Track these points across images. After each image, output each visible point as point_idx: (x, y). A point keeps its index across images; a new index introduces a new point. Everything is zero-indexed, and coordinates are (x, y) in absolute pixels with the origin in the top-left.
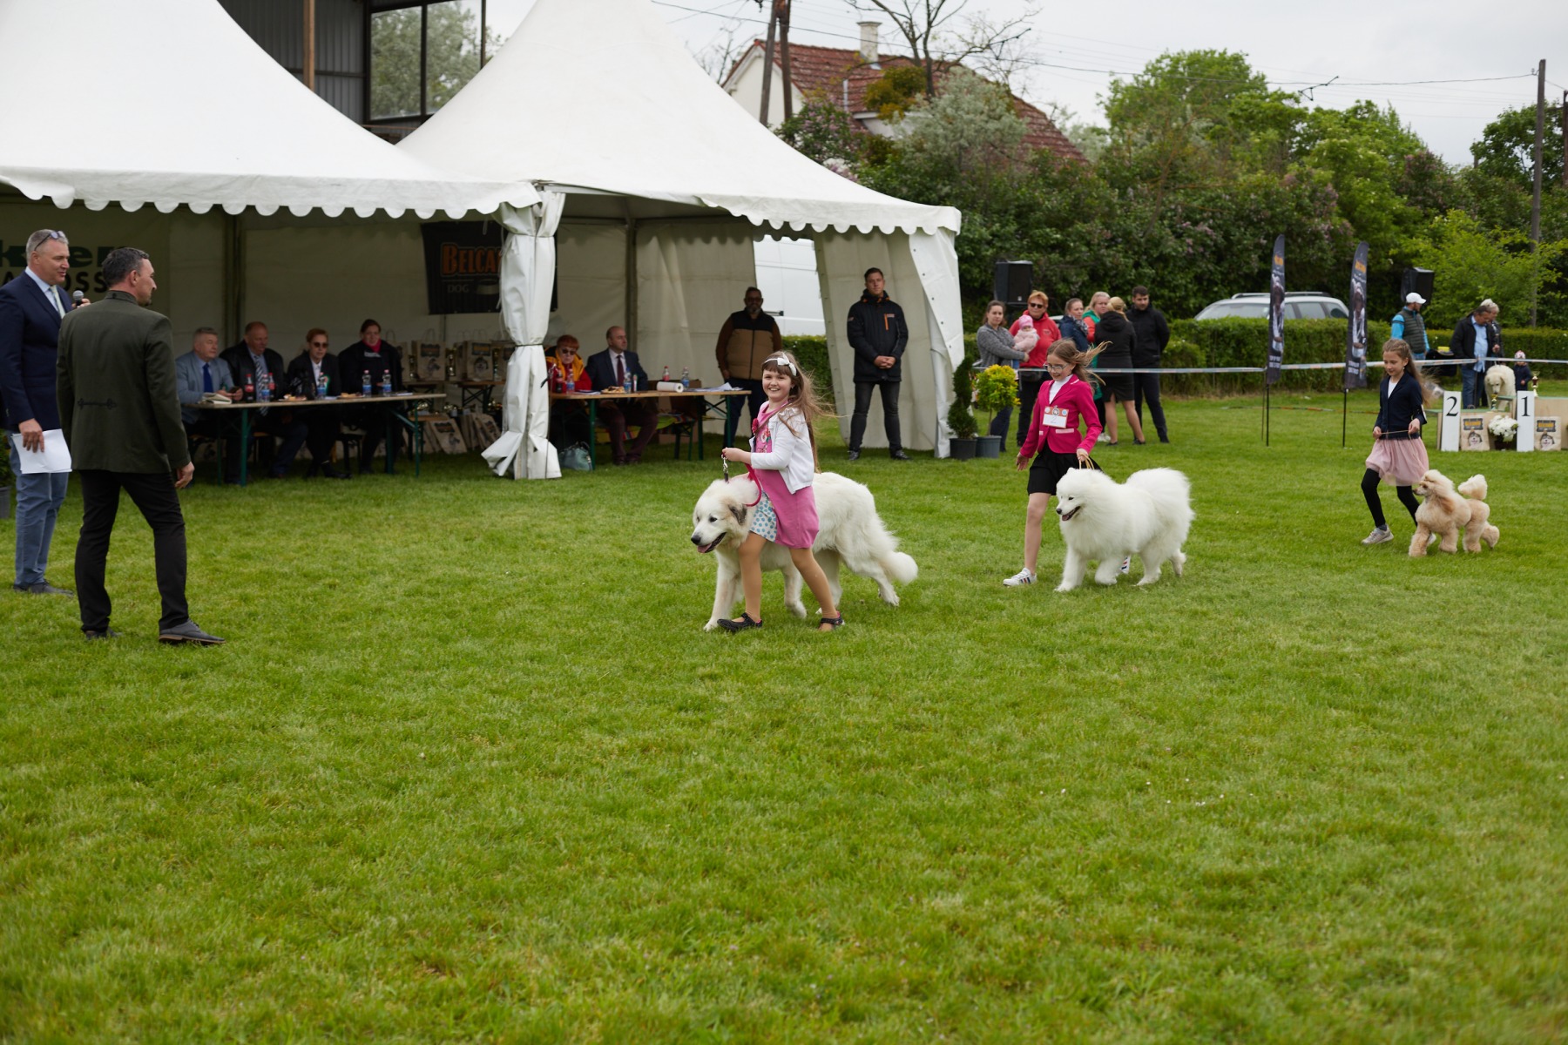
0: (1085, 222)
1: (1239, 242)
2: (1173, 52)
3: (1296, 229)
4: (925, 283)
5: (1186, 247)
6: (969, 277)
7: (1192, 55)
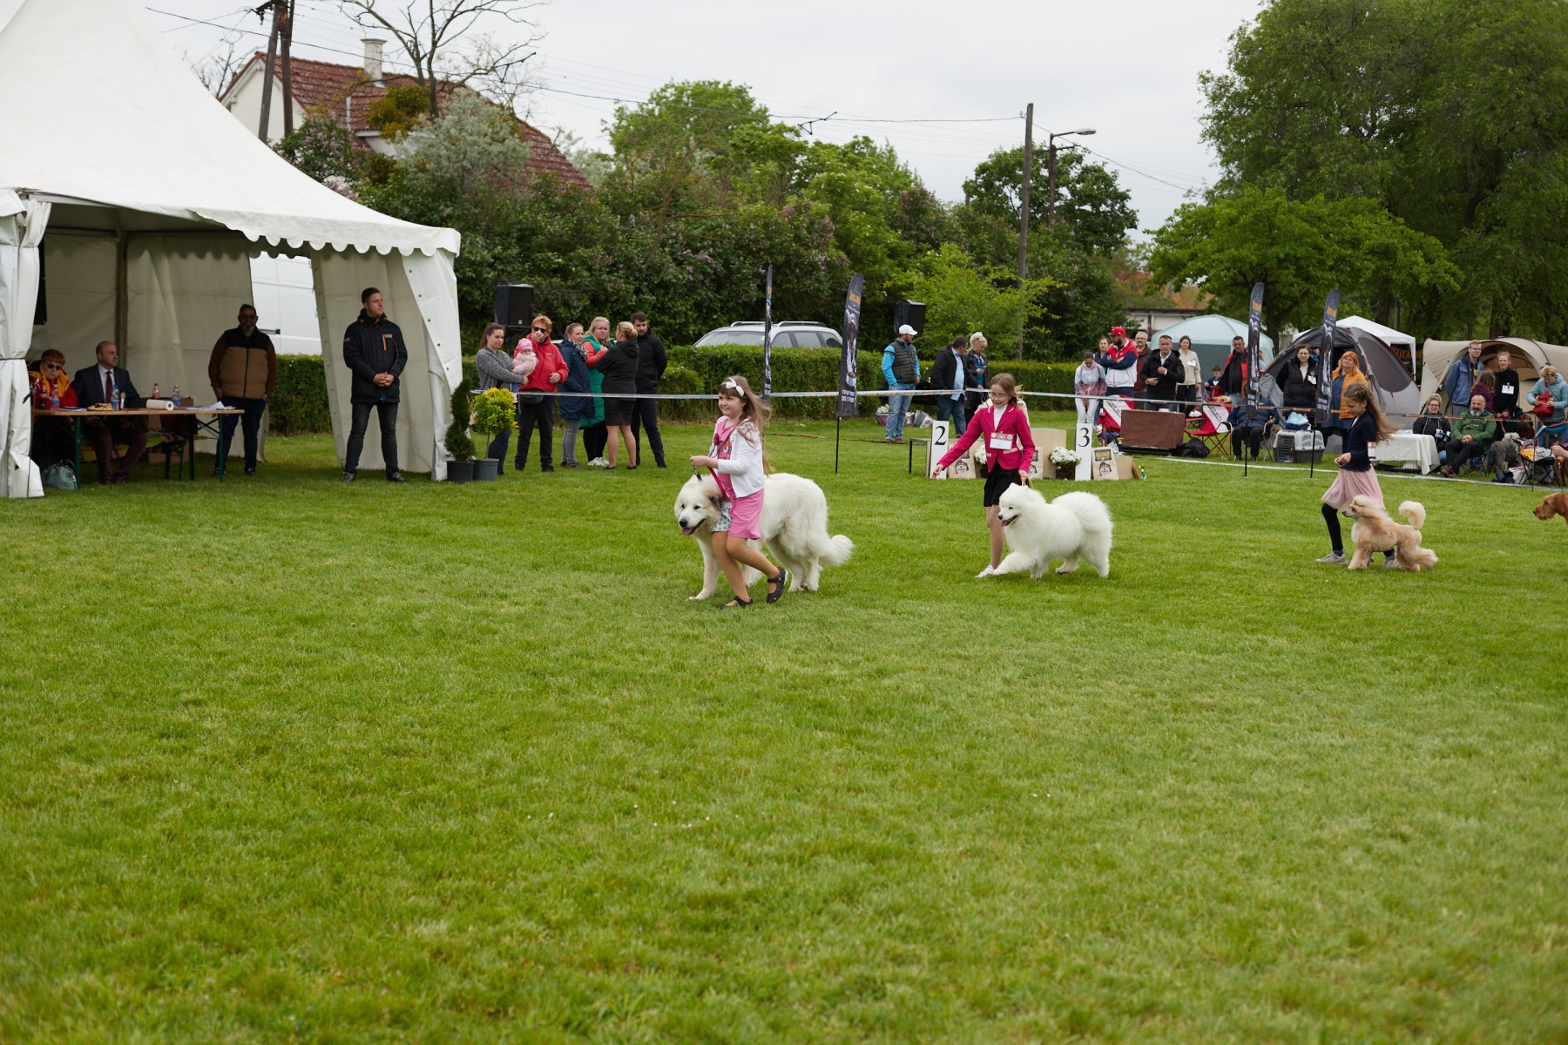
0: (587, 247)
1: (739, 270)
2: (678, 81)
3: (794, 260)
4: (421, 304)
5: (687, 274)
6: (470, 299)
7: (698, 85)
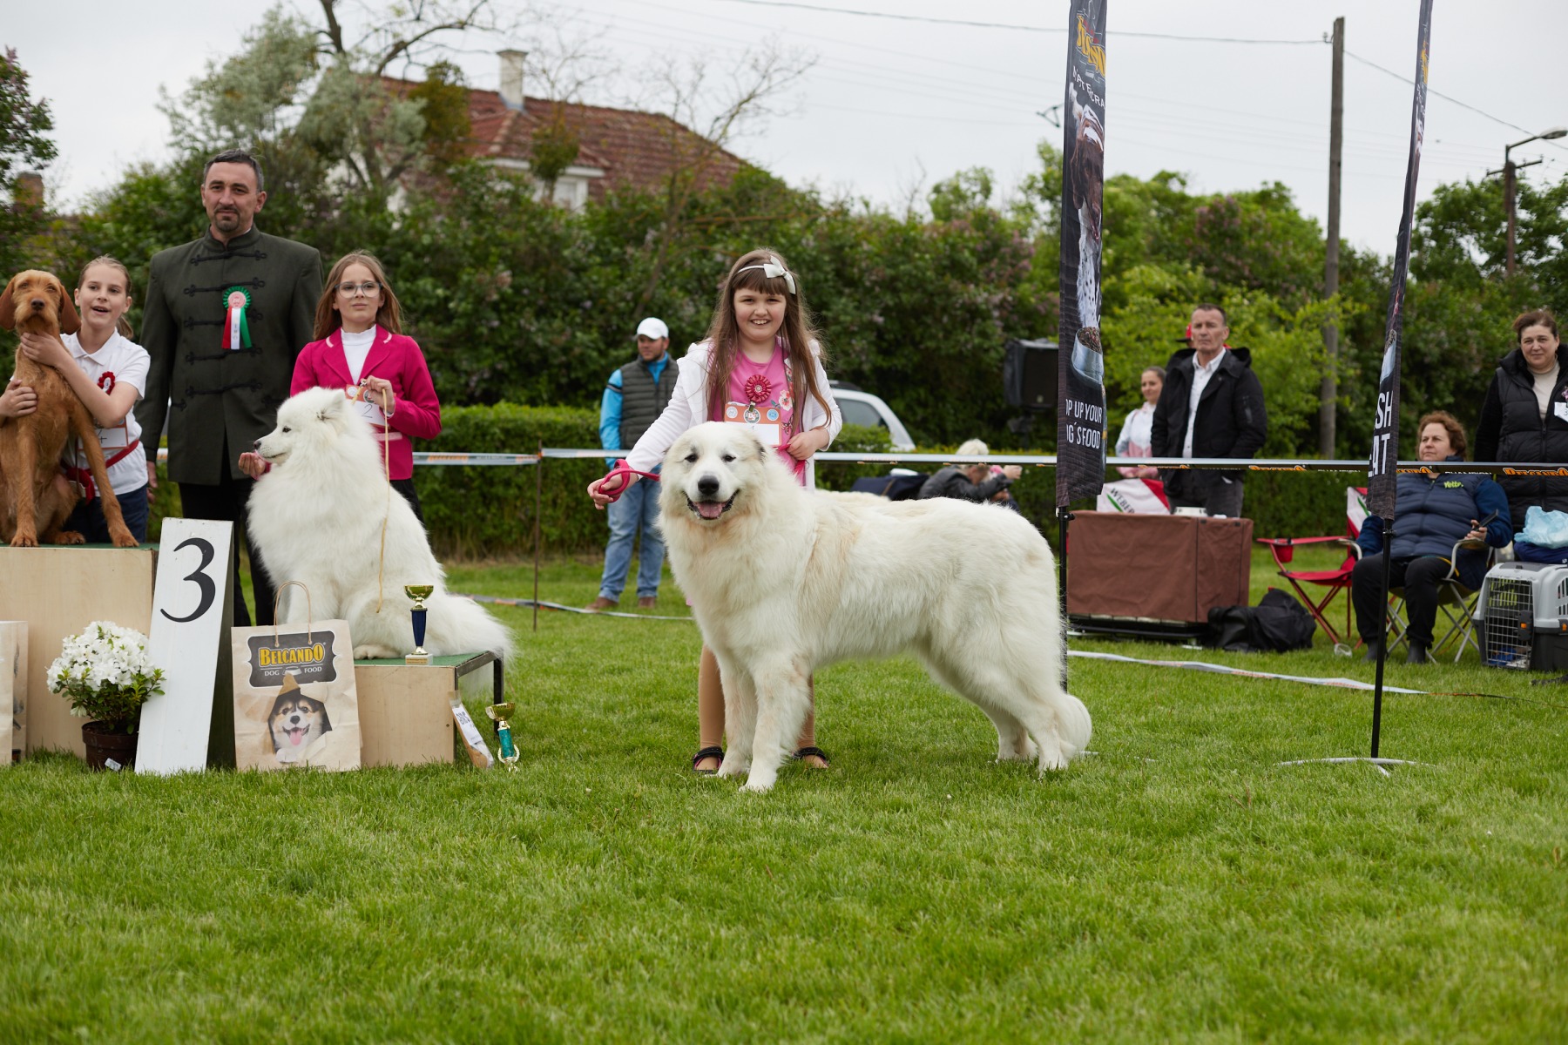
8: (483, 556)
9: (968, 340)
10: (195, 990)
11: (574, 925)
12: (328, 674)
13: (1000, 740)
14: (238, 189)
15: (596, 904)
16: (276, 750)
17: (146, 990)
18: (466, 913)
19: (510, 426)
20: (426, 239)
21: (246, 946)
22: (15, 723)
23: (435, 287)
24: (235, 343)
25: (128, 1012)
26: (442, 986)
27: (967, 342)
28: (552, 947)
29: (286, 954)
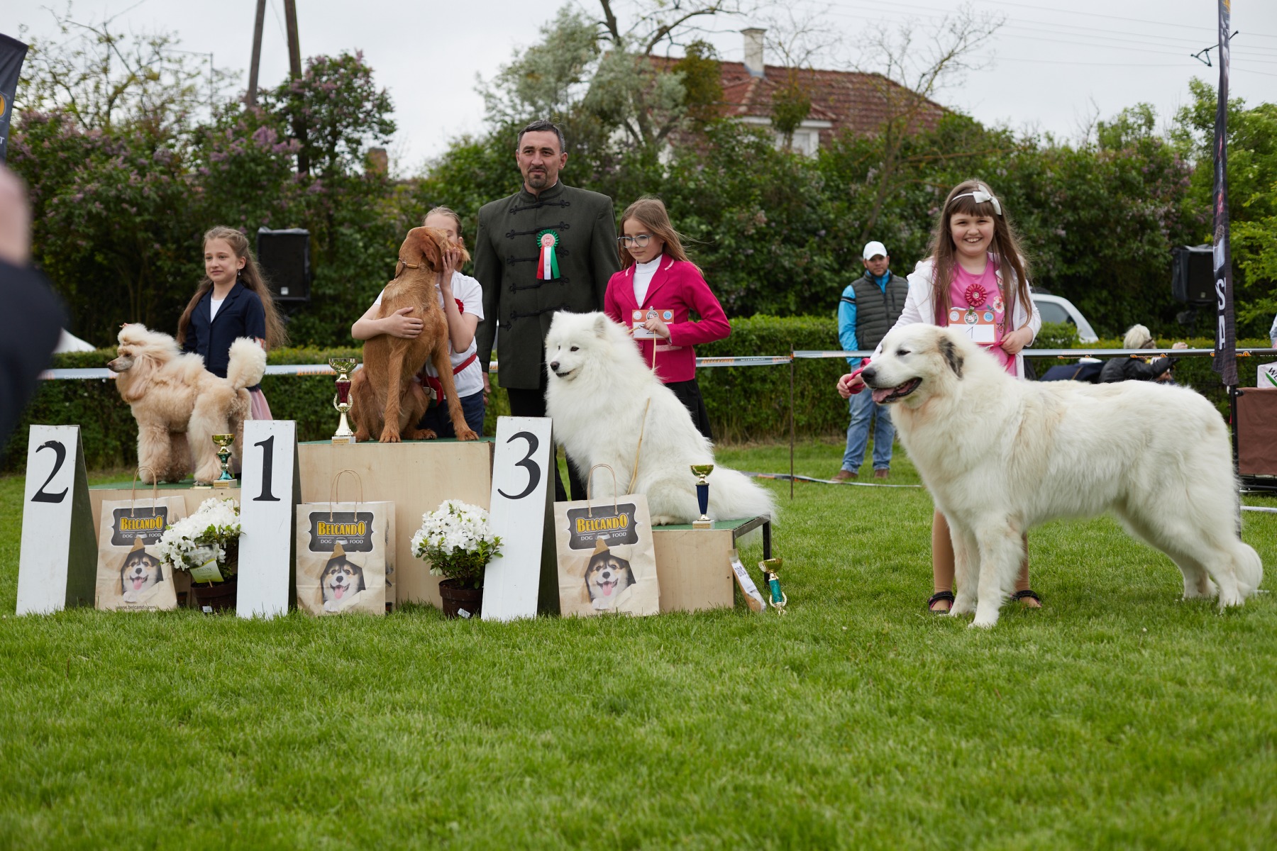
8: (745, 440)
9: (1139, 247)
10: (539, 793)
11: (841, 737)
12: (632, 538)
13: (1185, 582)
14: (546, 151)
15: (856, 722)
16: (592, 600)
17: (500, 792)
18: (752, 729)
19: (765, 333)
20: (692, 185)
21: (577, 757)
22: (387, 582)
23: (700, 223)
24: (547, 276)
25: (488, 810)
26: (736, 789)
27: (1138, 249)
28: (823, 757)
29: (610, 764)
